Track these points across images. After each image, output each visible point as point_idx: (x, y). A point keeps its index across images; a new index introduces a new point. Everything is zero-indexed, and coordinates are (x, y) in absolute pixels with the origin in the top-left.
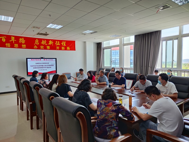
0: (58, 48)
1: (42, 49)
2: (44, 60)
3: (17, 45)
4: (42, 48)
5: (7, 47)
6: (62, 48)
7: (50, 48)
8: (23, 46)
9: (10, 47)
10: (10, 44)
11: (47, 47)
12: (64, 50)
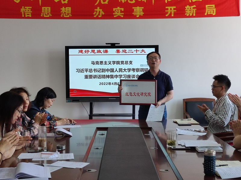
0: (171, 9)
1: (119, 18)
2: (118, 51)
3: (49, 8)
4: (119, 14)
5: (23, 16)
6: (186, 10)
7: (143, 13)
8: (65, 13)
9: (30, 16)
10: (31, 7)
11: (135, 10)
12: (194, 15)
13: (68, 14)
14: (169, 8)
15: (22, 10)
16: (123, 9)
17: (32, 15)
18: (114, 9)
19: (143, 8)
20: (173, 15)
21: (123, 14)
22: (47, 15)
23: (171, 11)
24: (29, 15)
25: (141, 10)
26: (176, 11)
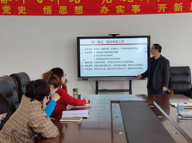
1: (120, 14)
3: (66, 7)
4: (121, 11)
5: (45, 14)
6: (174, 7)
7: (140, 10)
8: (78, 11)
9: (51, 13)
10: (51, 7)
11: (133, 7)
12: (181, 11)
13: (80, 11)
14: (161, 5)
15: (44, 9)
16: (123, 7)
17: (52, 12)
18: (117, 7)
19: (140, 6)
20: (164, 11)
21: (124, 10)
22: (64, 13)
23: (162, 8)
24: (49, 12)
25: (139, 7)
26: (166, 7)
